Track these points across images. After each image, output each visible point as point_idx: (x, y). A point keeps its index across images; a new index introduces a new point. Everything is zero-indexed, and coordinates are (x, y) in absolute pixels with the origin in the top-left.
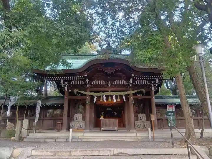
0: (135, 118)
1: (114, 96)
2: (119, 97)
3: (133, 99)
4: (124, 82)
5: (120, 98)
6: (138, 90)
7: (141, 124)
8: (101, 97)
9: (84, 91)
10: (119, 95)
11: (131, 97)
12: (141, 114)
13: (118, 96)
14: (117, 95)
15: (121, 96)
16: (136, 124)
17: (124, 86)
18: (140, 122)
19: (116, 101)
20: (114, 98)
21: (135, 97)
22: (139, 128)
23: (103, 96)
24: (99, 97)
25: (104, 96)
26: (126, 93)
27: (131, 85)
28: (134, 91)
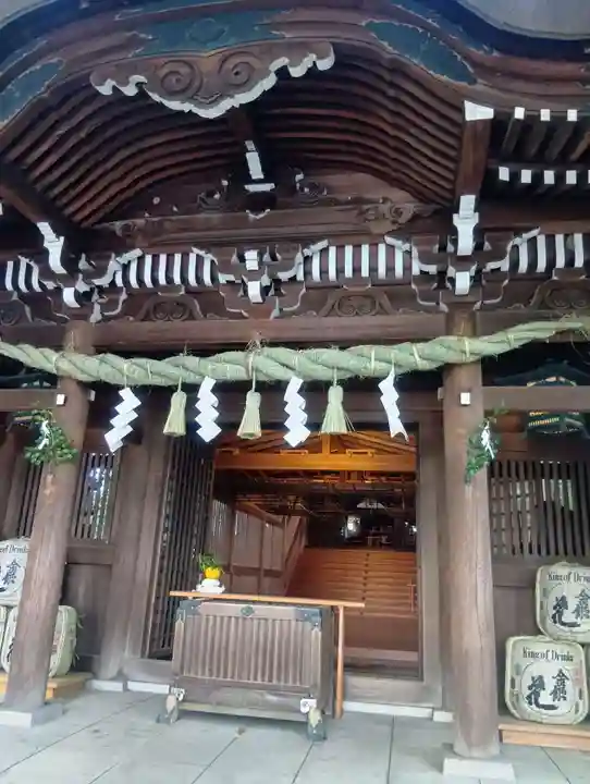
0: (511, 597)
1: (295, 384)
2: (335, 395)
3: (488, 414)
4: (397, 258)
5: (347, 406)
6: (542, 331)
7: (568, 668)
8: (178, 400)
9: (38, 344)
10: (335, 376)
11: (465, 398)
12: (561, 569)
13: (328, 384)
14: (322, 373)
15: (361, 389)
16: (518, 670)
17: (395, 292)
18: (561, 649)
19: (306, 433)
20: (295, 404)
21: (511, 396)
22: (545, 714)
23: (192, 389)
24: (155, 399)
25: (207, 385)
26: (417, 356)
27: (463, 281)
28: (499, 336)
